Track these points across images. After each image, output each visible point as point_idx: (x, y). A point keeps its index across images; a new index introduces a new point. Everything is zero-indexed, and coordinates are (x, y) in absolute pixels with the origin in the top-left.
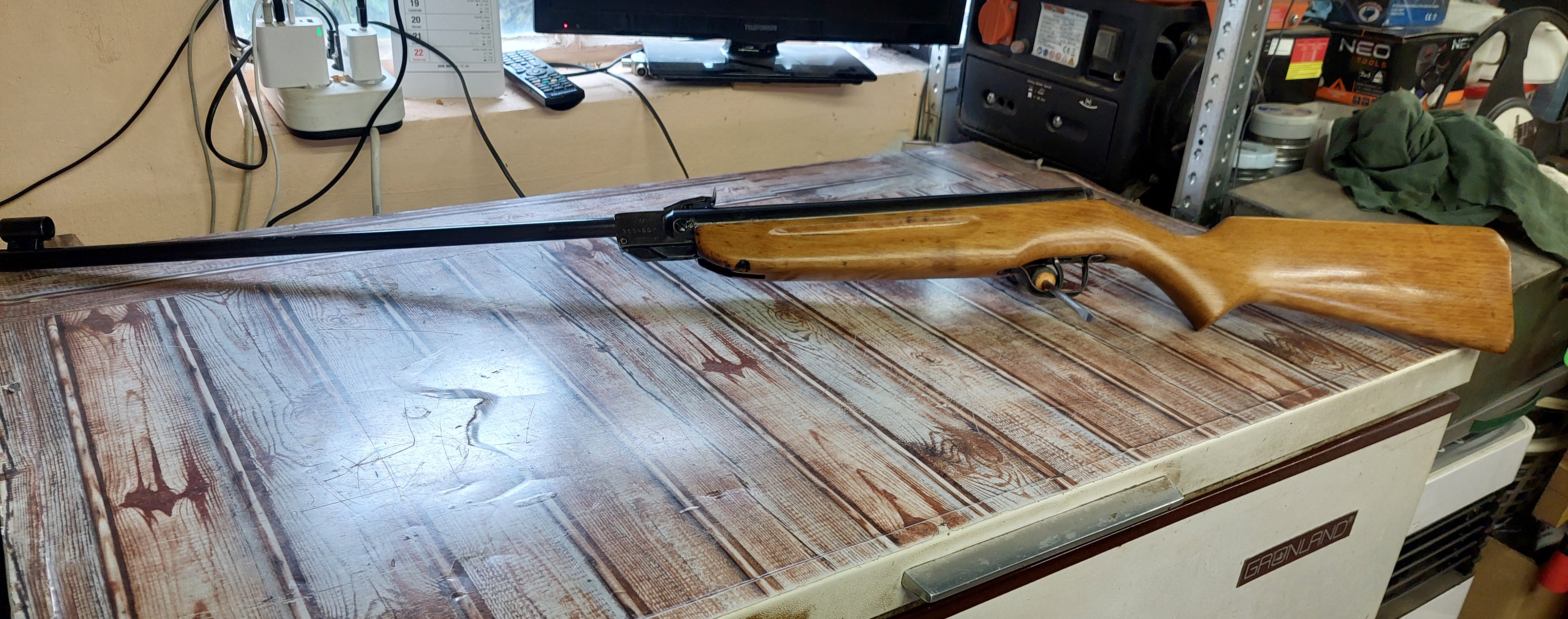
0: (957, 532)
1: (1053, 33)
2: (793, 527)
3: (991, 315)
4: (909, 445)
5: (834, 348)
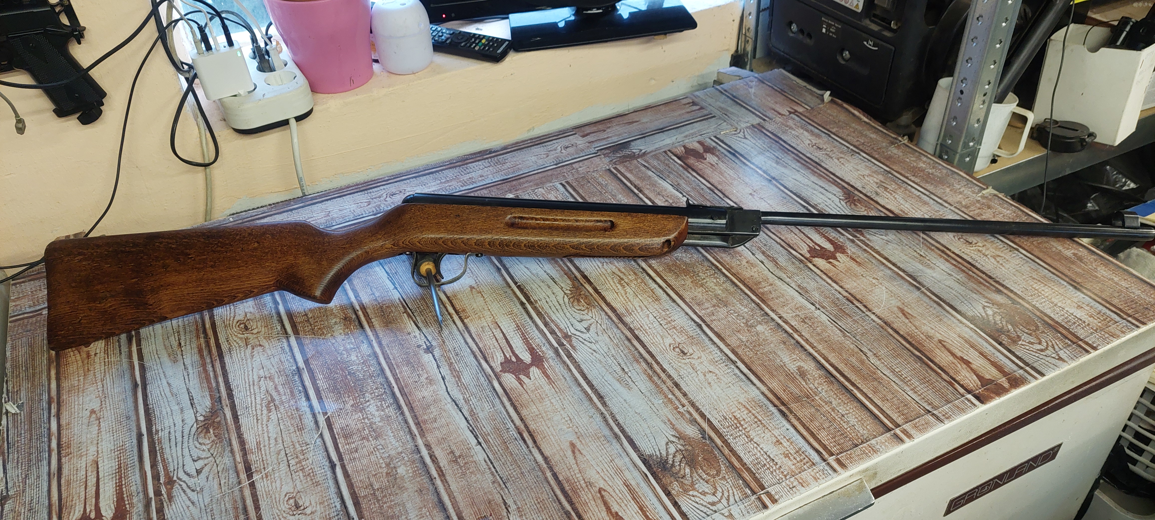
3: (746, 294)
4: (647, 458)
5: (608, 340)
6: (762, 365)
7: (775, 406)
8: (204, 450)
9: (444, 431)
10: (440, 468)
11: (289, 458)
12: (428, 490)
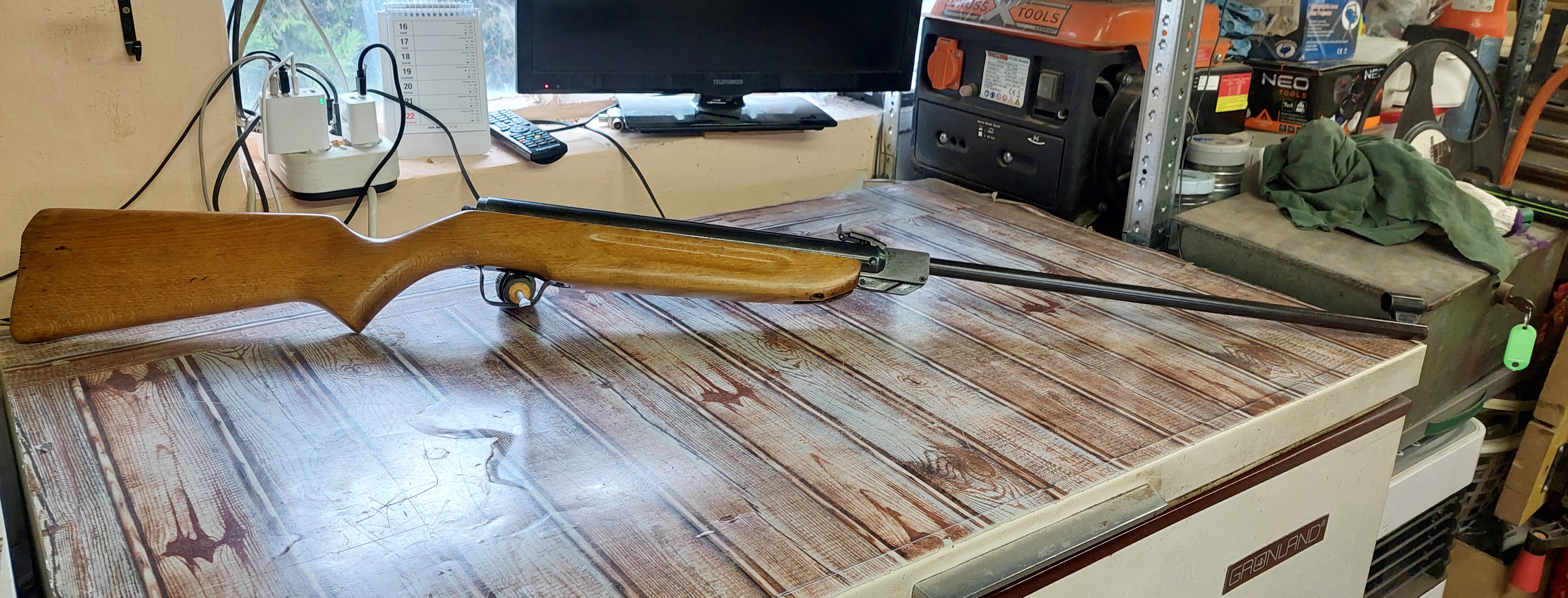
0: (961, 544)
1: (998, 77)
2: (806, 546)
3: (968, 338)
4: (906, 463)
5: (824, 374)
7: (1034, 421)
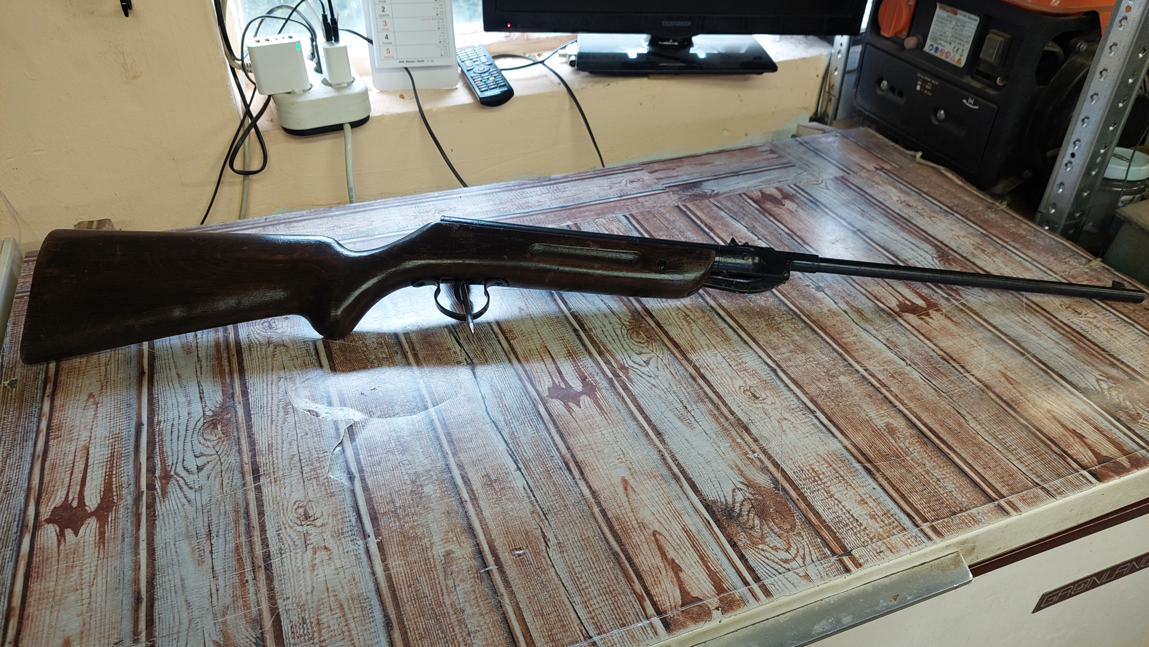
0: (728, 619)
1: (945, 33)
3: (827, 342)
4: (710, 504)
5: (669, 376)
6: (845, 417)
7: (859, 462)
8: (208, 447)
9: (480, 452)
10: (472, 491)
11: (303, 465)
12: (457, 513)
